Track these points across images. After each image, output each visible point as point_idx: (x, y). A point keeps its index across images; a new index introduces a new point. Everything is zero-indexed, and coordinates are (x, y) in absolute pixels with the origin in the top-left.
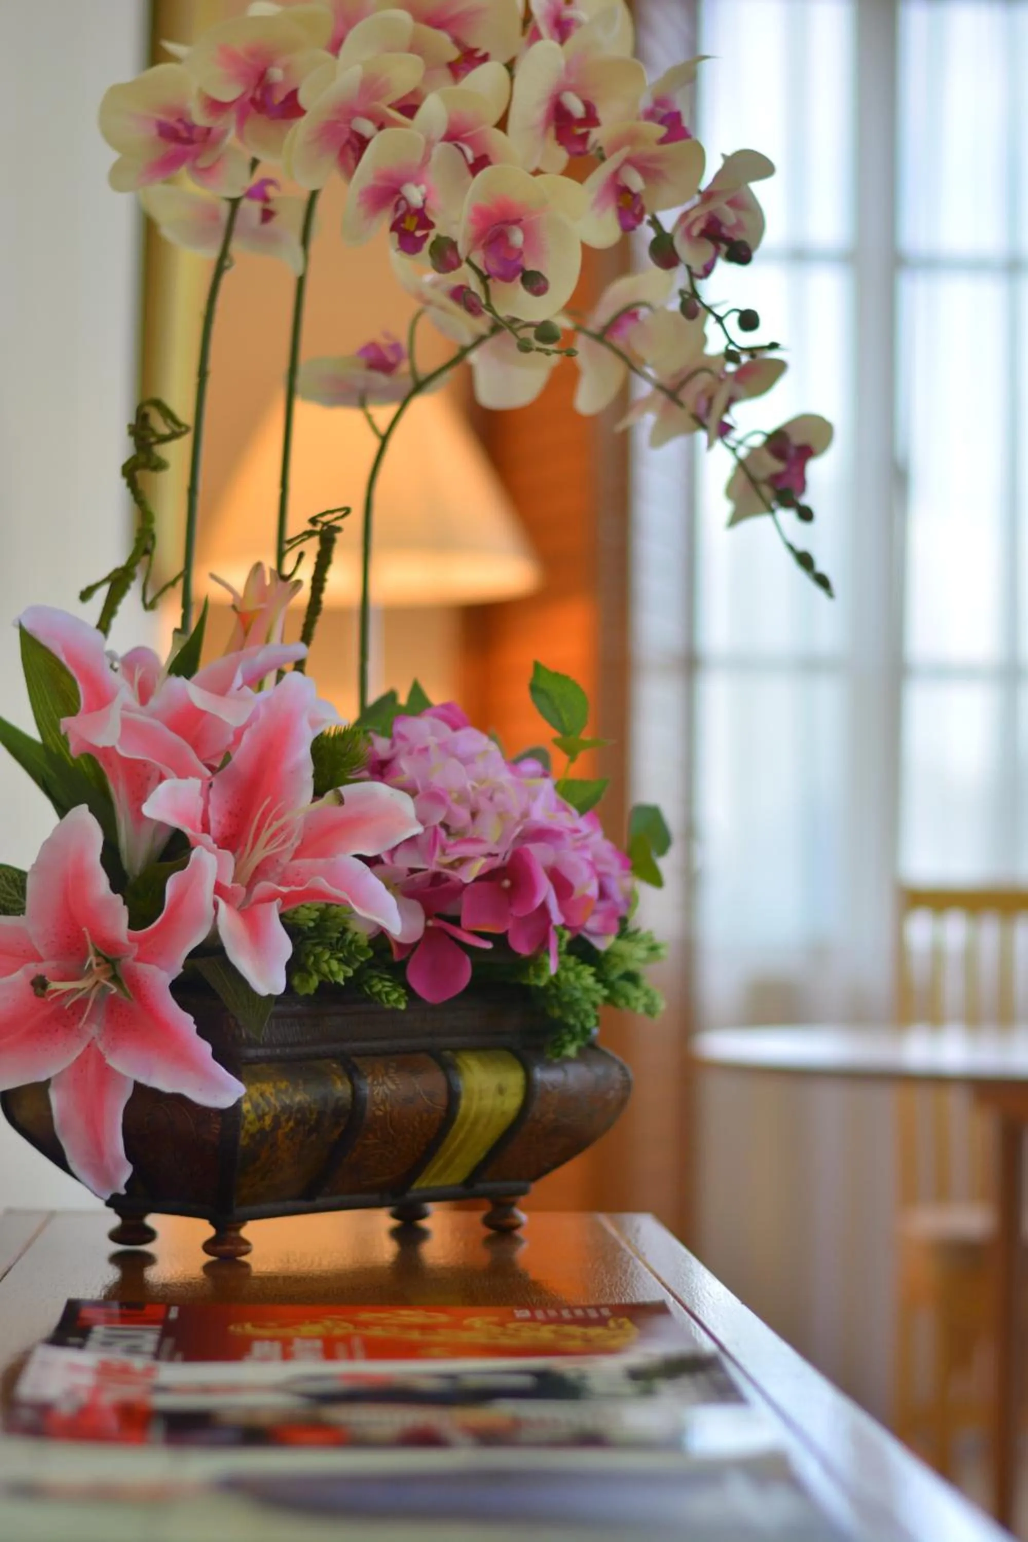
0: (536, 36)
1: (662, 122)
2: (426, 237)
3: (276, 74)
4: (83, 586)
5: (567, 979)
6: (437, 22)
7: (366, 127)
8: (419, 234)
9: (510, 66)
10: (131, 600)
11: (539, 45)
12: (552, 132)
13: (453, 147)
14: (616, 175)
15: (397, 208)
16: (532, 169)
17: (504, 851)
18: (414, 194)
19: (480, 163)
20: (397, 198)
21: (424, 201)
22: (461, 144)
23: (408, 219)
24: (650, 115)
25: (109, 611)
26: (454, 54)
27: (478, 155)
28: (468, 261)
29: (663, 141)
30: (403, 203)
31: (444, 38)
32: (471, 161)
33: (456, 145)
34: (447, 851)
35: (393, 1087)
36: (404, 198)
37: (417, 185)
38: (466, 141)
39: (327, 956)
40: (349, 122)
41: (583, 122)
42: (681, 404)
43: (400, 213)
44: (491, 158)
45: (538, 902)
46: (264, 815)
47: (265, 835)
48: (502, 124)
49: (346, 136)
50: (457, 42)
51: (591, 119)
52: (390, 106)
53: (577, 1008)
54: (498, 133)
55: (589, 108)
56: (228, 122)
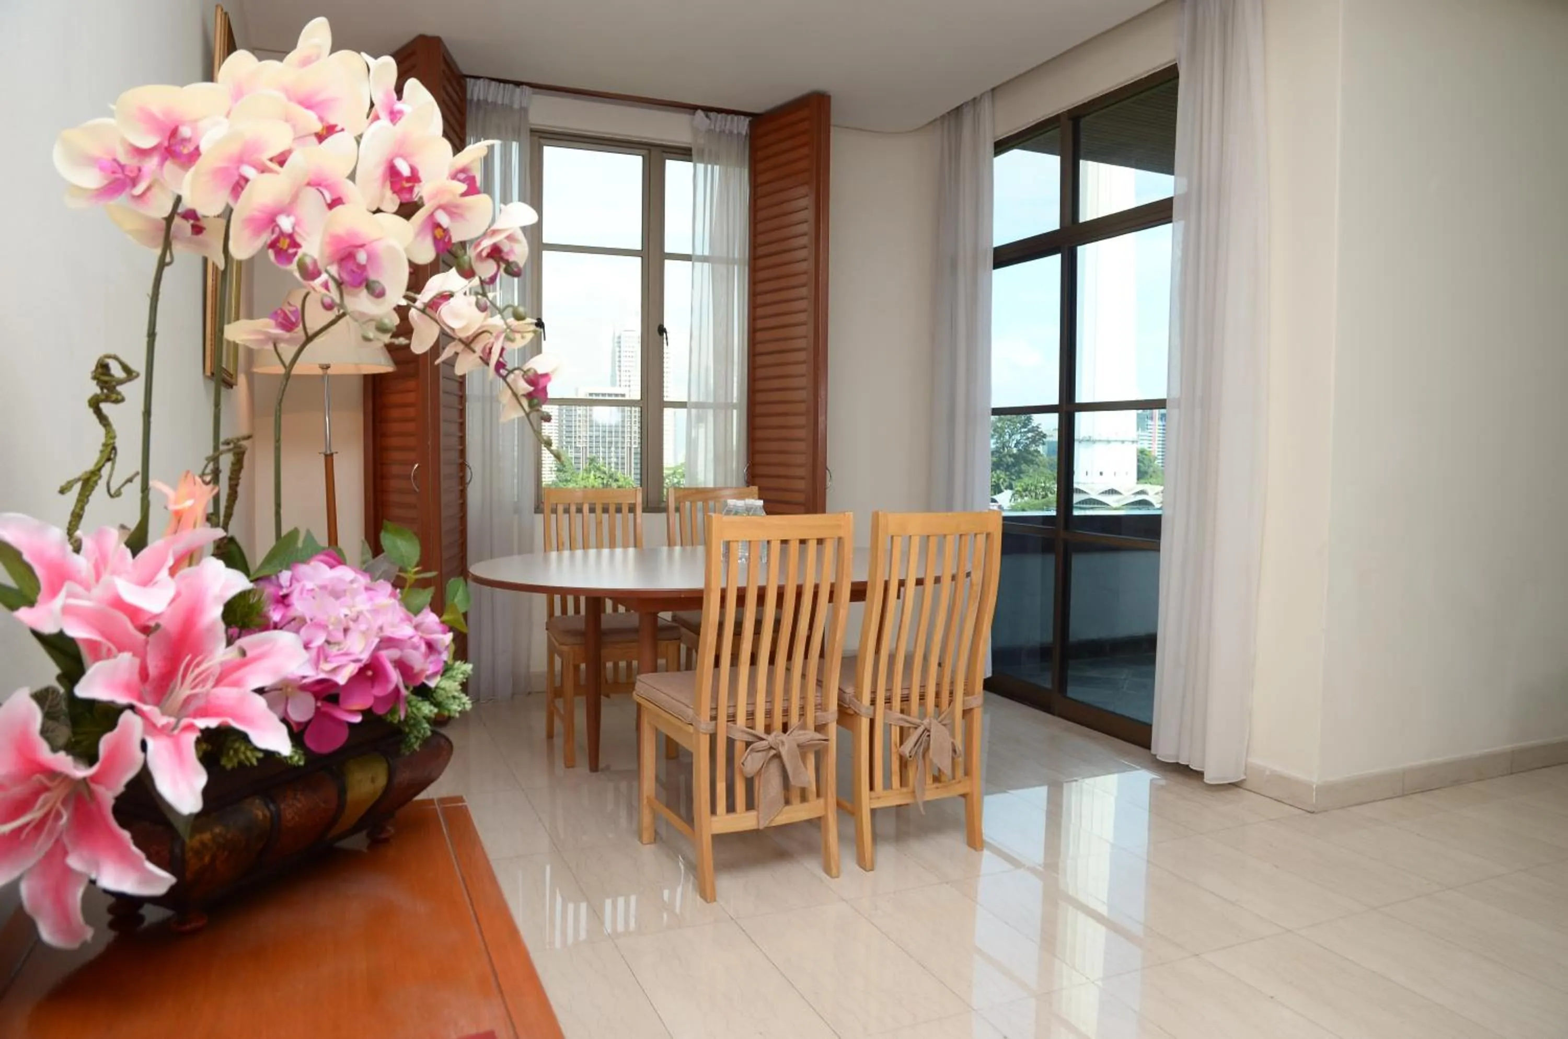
0: (377, 118)
1: (463, 181)
2: (295, 254)
3: (185, 132)
4: (63, 483)
5: (412, 712)
6: (307, 104)
7: (248, 171)
8: (291, 251)
9: (358, 139)
10: (99, 493)
11: (377, 124)
12: (388, 184)
13: (316, 191)
14: (432, 215)
15: (273, 232)
16: (374, 209)
17: (365, 657)
18: (285, 223)
19: (335, 203)
20: (274, 224)
21: (293, 228)
22: (321, 189)
23: (282, 240)
24: (454, 177)
25: (83, 499)
26: (318, 127)
27: (334, 197)
28: (327, 271)
29: (464, 194)
30: (277, 229)
31: (311, 115)
32: (329, 201)
33: (318, 190)
34: (329, 659)
35: (299, 805)
36: (278, 225)
37: (288, 215)
38: (327, 187)
39: (243, 748)
40: (238, 168)
41: (408, 179)
42: (474, 351)
43: (274, 236)
44: (344, 200)
45: (391, 687)
46: (188, 666)
47: (190, 677)
48: (352, 177)
49: (237, 178)
50: (321, 119)
51: (414, 178)
52: (271, 160)
53: (419, 728)
54: (350, 183)
55: (413, 170)
56: (152, 164)
